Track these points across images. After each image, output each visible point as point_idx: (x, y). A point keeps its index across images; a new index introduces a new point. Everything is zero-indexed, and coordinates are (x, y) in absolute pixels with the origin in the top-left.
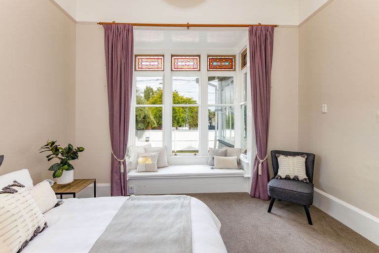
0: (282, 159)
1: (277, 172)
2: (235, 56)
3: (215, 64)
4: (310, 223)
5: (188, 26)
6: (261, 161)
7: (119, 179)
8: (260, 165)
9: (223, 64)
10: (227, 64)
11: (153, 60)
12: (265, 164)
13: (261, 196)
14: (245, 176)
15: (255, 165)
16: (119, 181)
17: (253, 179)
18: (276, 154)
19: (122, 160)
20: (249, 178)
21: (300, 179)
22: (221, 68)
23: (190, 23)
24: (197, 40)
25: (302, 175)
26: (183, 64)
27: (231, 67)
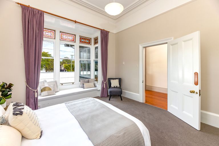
0: (112, 81)
1: (111, 86)
2: (91, 39)
3: (82, 40)
4: (122, 100)
5: (76, 22)
6: (105, 82)
7: (33, 102)
8: (104, 84)
9: (86, 41)
10: (88, 41)
11: (48, 32)
12: (106, 84)
13: (105, 96)
14: (98, 90)
15: (102, 84)
16: (34, 103)
17: (101, 90)
18: (110, 79)
19: (36, 90)
20: (99, 90)
21: (118, 87)
22: (85, 42)
23: (77, 21)
24: (74, 27)
25: (118, 86)
26: (66, 37)
27: (89, 43)
